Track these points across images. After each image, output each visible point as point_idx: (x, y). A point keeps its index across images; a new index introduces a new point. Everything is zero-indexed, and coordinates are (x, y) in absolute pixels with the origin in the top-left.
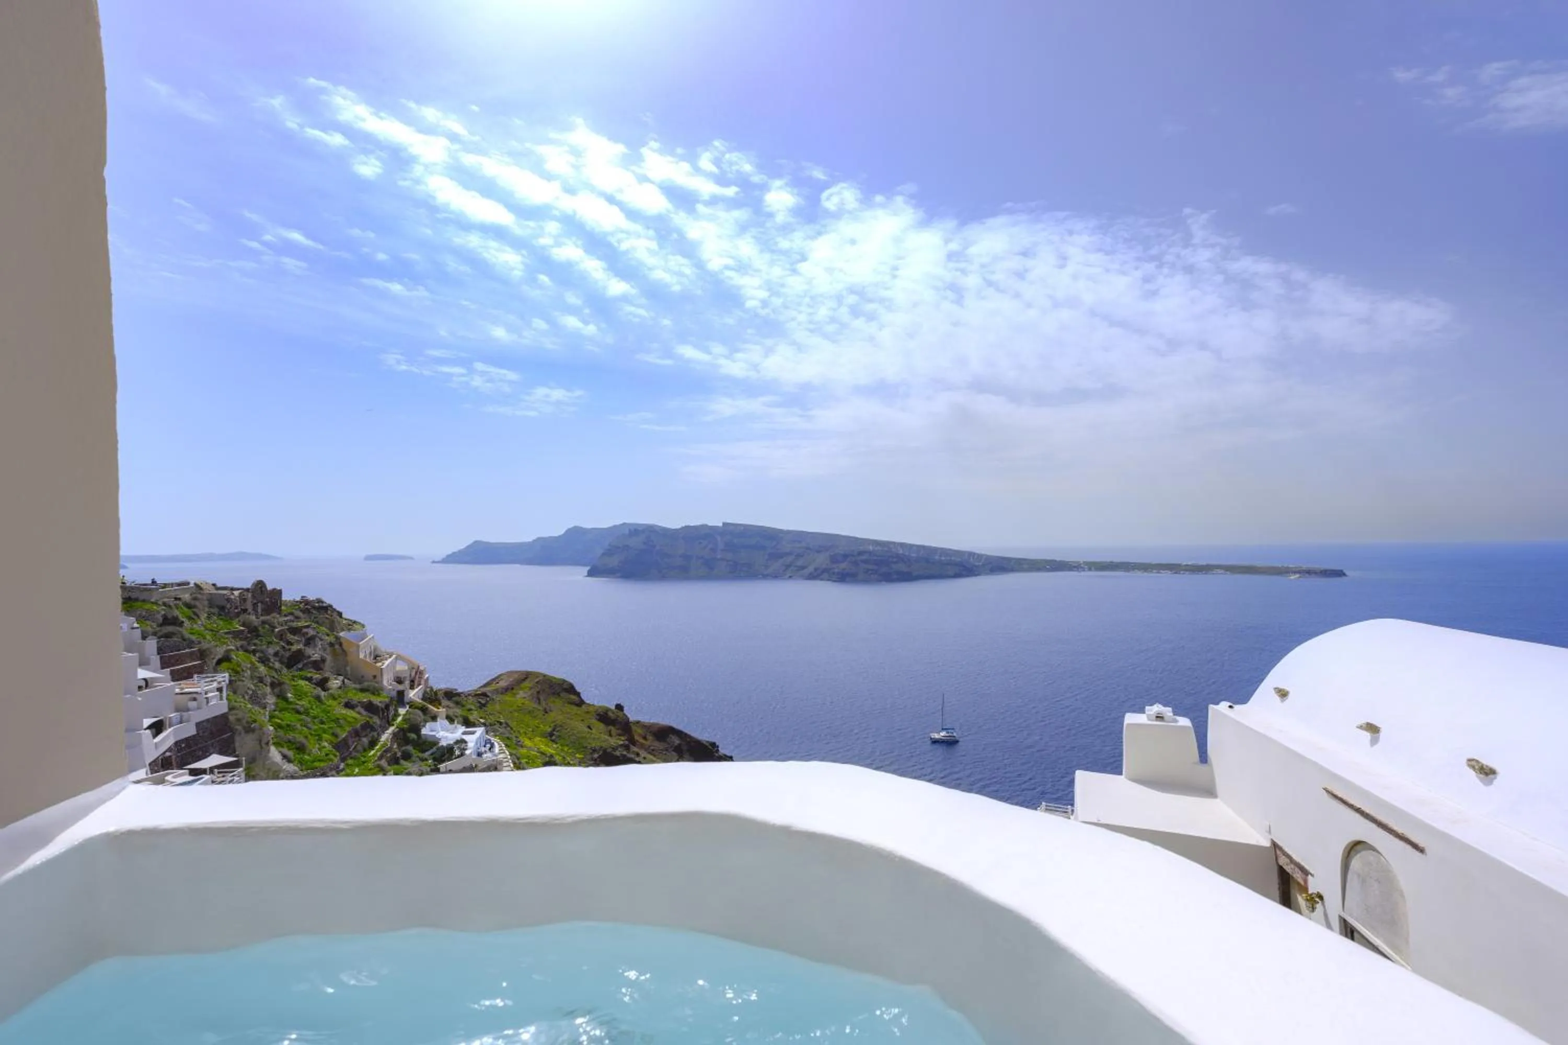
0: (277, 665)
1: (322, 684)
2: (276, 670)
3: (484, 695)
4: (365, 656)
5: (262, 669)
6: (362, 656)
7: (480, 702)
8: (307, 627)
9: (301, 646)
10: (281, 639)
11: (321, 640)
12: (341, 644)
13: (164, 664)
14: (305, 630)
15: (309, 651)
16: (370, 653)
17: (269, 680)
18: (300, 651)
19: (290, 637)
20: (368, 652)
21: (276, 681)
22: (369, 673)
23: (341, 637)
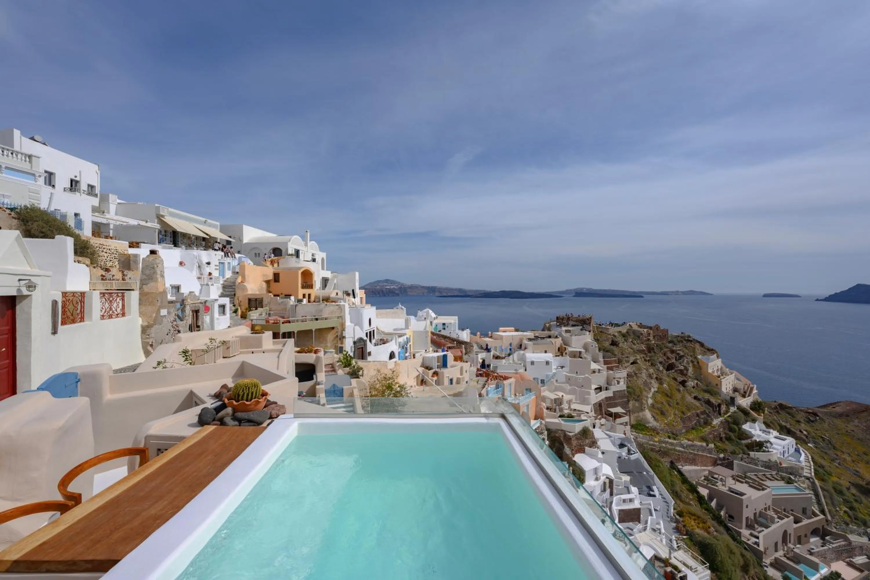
0: (661, 368)
1: (683, 383)
2: (660, 371)
3: (815, 414)
4: (713, 372)
5: (651, 371)
6: (710, 371)
7: (809, 419)
8: (679, 350)
9: (673, 361)
10: (665, 355)
11: (687, 358)
12: (698, 363)
13: (606, 363)
14: (678, 352)
15: (677, 364)
16: (718, 370)
17: (655, 376)
18: (673, 363)
19: (669, 355)
20: (715, 369)
21: (659, 377)
22: (714, 382)
23: (699, 358)
